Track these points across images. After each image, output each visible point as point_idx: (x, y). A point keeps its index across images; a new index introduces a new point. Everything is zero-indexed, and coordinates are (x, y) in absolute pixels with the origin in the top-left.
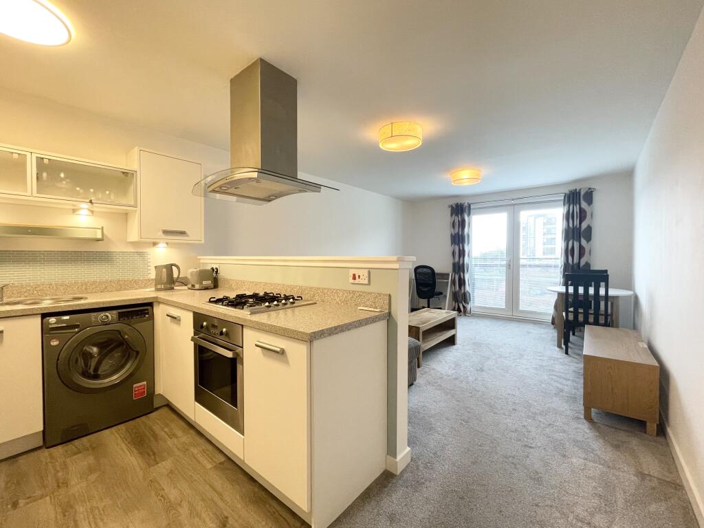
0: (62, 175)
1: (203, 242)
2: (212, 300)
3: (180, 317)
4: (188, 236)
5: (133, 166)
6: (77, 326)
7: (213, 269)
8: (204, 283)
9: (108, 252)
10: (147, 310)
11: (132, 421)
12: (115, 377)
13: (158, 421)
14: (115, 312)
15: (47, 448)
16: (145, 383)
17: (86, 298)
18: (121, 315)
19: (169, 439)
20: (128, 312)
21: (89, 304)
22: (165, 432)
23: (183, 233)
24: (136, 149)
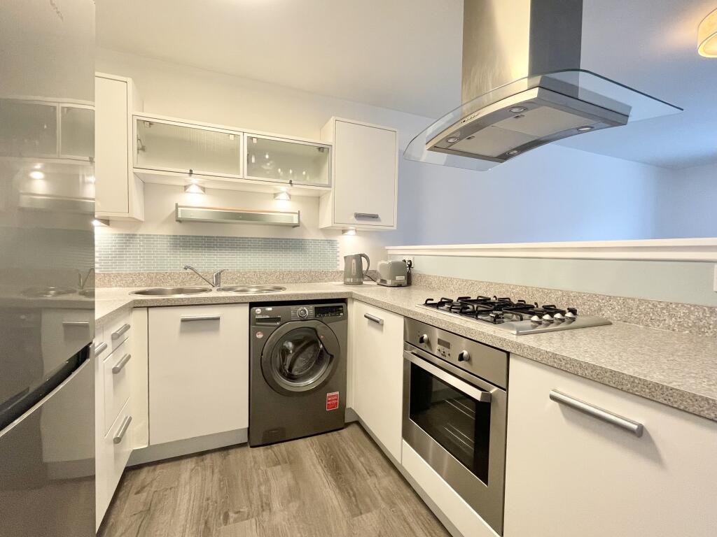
0: (267, 157)
1: (395, 228)
2: (429, 302)
3: (383, 321)
4: (380, 220)
5: (328, 140)
6: (278, 320)
7: (405, 261)
8: (397, 278)
9: (302, 240)
10: (342, 307)
11: (324, 435)
12: (310, 381)
13: (351, 443)
14: (312, 307)
15: (252, 447)
16: (338, 393)
17: (284, 289)
18: (317, 311)
19: (368, 477)
20: (323, 308)
21: (288, 295)
22: (362, 463)
23: (375, 217)
24: (332, 119)
